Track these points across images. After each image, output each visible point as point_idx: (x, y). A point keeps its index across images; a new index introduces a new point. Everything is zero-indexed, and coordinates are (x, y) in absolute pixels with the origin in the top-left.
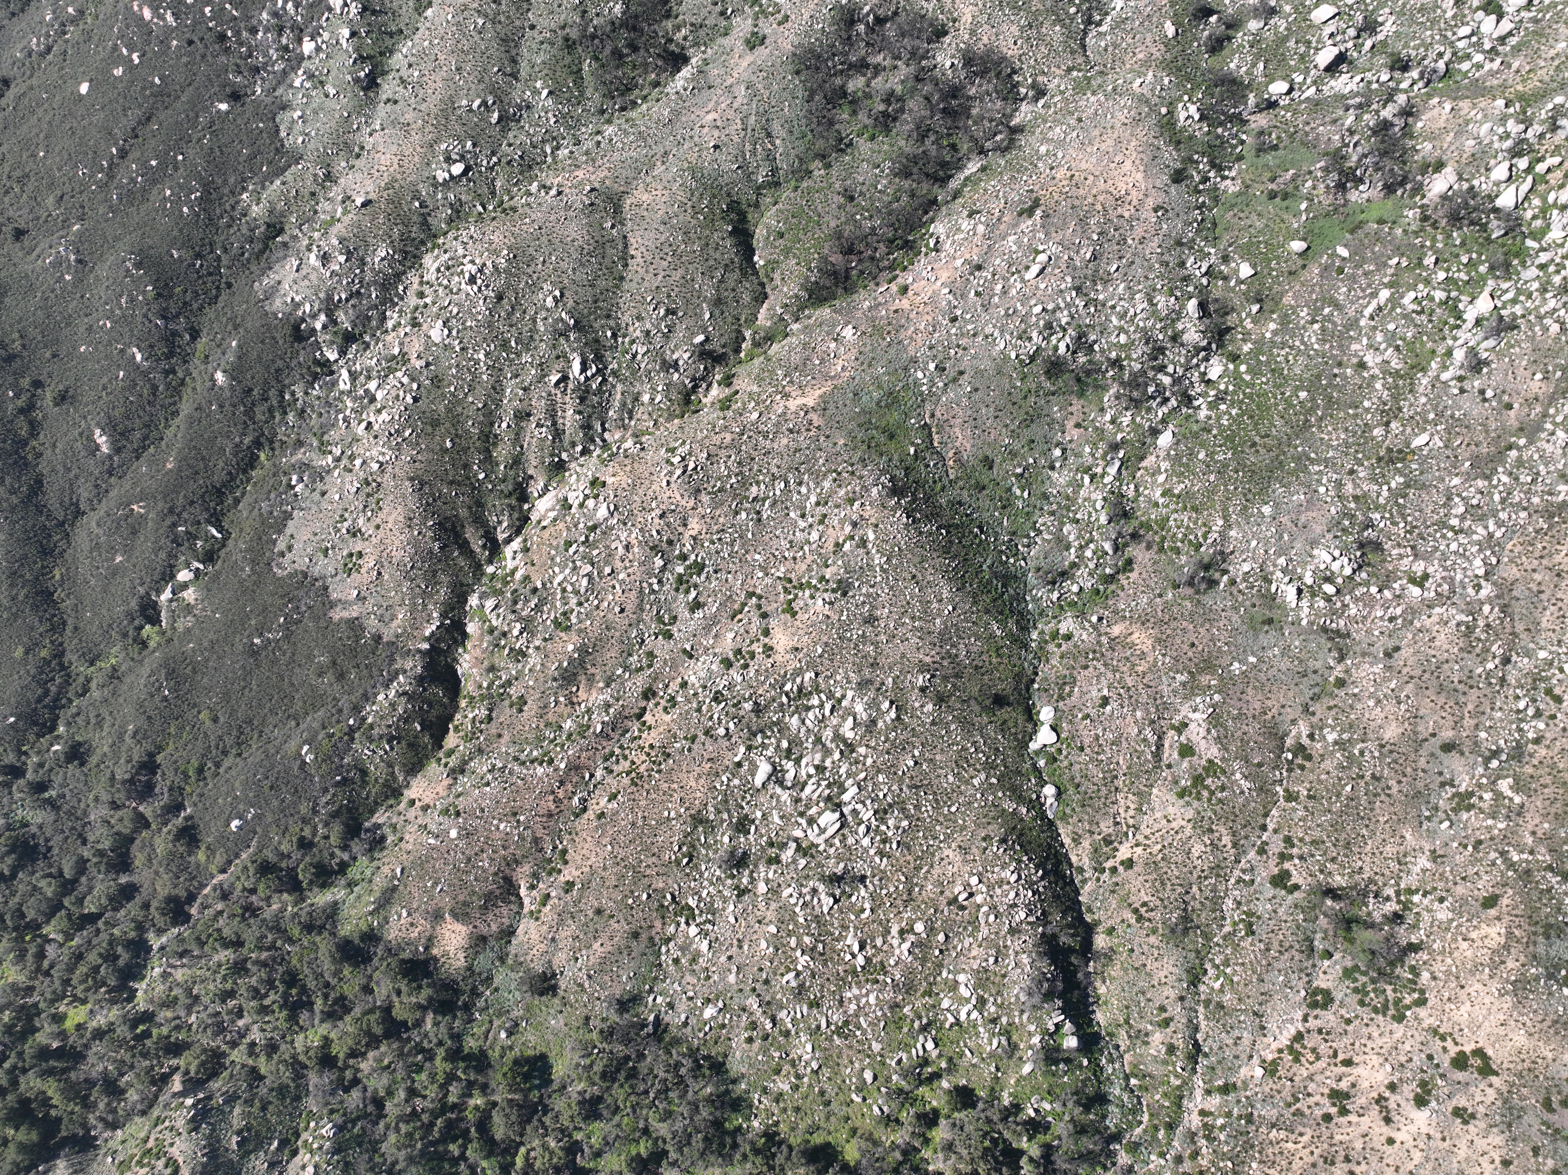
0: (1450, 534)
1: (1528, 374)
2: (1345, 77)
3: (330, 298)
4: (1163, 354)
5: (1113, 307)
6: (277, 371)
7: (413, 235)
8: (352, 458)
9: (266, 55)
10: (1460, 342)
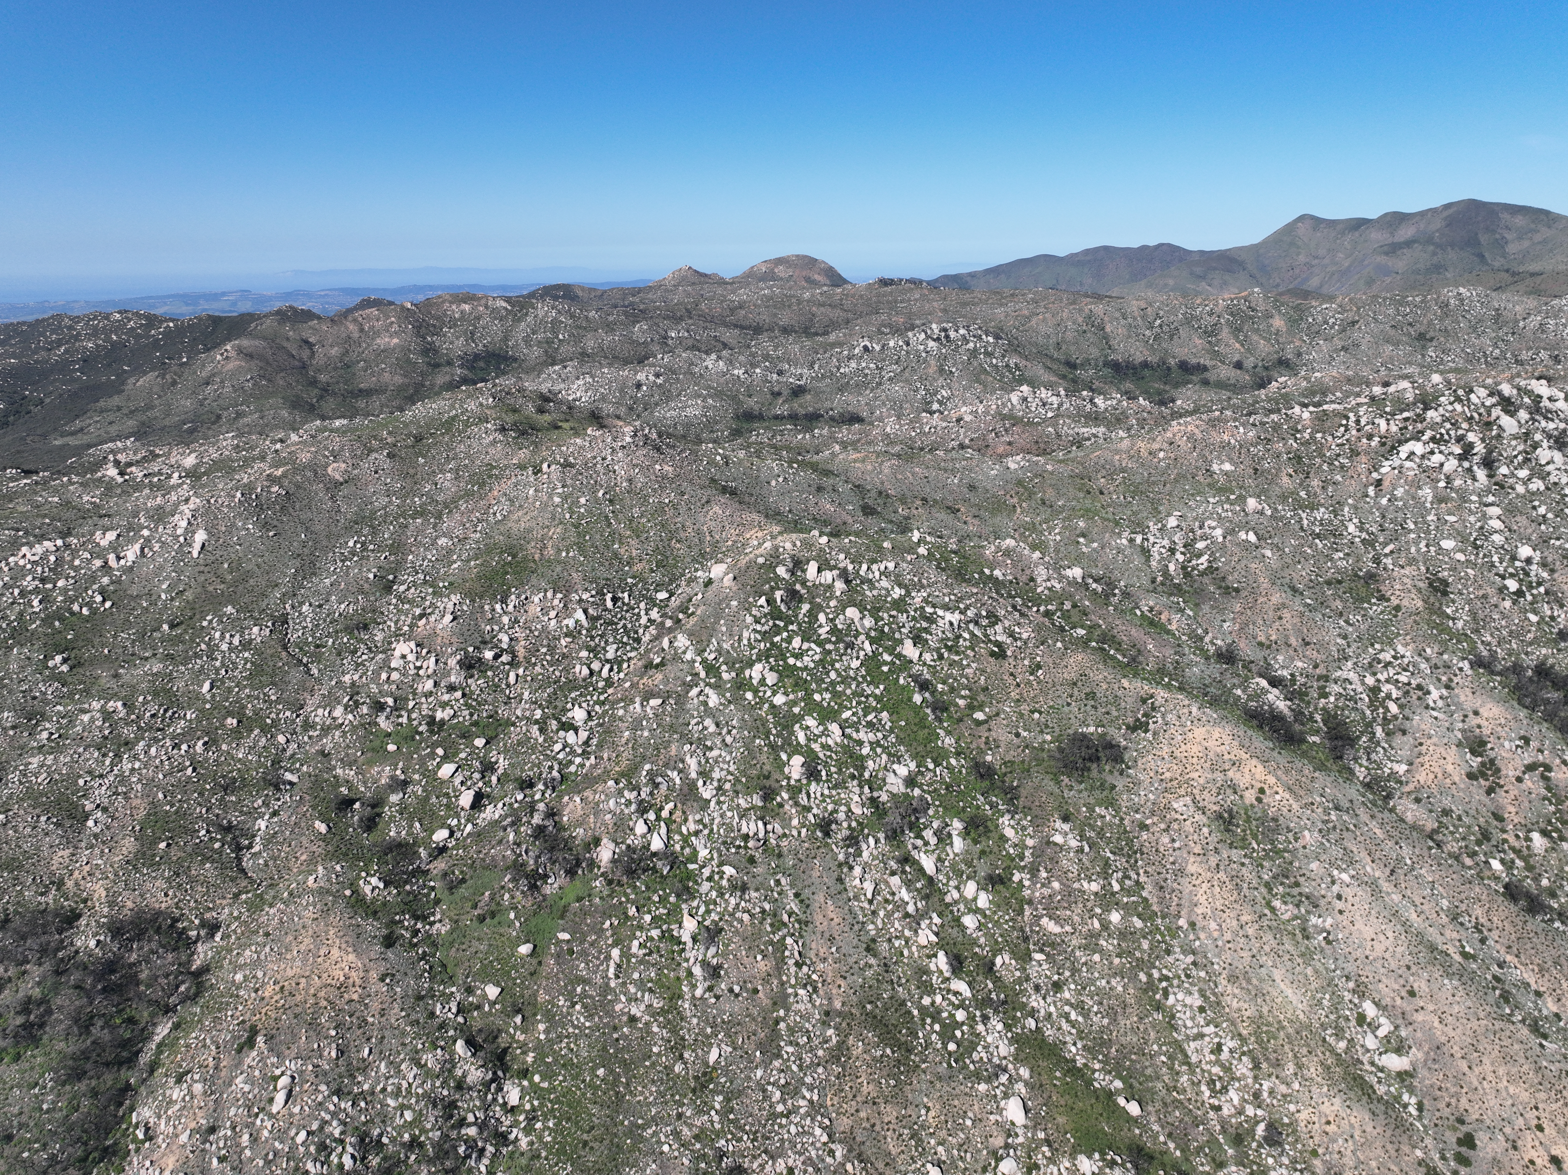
0: (784, 1121)
1: (751, 959)
2: (490, 808)
4: (456, 1107)
5: (384, 1090)
10: (692, 960)
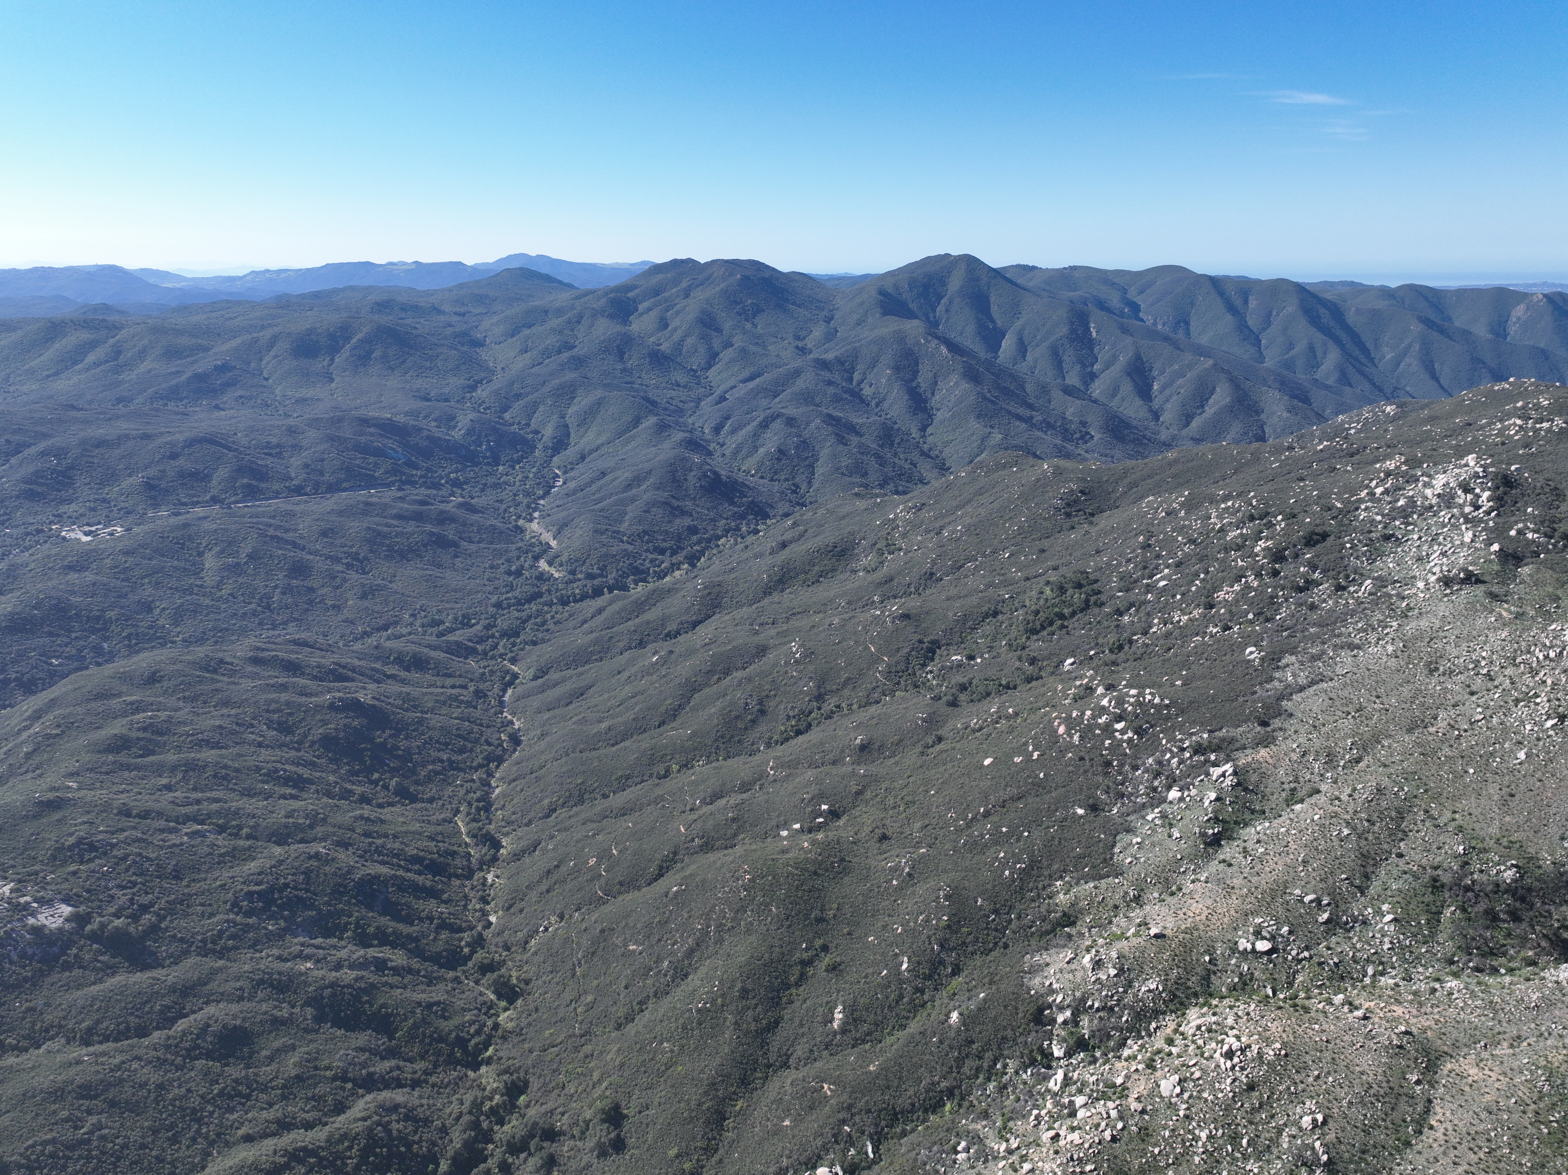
3: (1083, 1000)
6: (1003, 1038)
7: (1190, 984)
8: (1024, 1159)
9: (1136, 788)
